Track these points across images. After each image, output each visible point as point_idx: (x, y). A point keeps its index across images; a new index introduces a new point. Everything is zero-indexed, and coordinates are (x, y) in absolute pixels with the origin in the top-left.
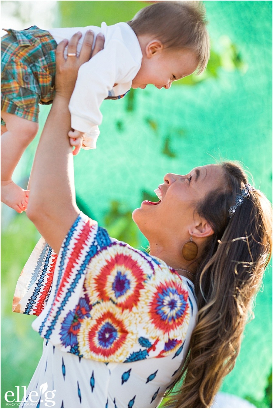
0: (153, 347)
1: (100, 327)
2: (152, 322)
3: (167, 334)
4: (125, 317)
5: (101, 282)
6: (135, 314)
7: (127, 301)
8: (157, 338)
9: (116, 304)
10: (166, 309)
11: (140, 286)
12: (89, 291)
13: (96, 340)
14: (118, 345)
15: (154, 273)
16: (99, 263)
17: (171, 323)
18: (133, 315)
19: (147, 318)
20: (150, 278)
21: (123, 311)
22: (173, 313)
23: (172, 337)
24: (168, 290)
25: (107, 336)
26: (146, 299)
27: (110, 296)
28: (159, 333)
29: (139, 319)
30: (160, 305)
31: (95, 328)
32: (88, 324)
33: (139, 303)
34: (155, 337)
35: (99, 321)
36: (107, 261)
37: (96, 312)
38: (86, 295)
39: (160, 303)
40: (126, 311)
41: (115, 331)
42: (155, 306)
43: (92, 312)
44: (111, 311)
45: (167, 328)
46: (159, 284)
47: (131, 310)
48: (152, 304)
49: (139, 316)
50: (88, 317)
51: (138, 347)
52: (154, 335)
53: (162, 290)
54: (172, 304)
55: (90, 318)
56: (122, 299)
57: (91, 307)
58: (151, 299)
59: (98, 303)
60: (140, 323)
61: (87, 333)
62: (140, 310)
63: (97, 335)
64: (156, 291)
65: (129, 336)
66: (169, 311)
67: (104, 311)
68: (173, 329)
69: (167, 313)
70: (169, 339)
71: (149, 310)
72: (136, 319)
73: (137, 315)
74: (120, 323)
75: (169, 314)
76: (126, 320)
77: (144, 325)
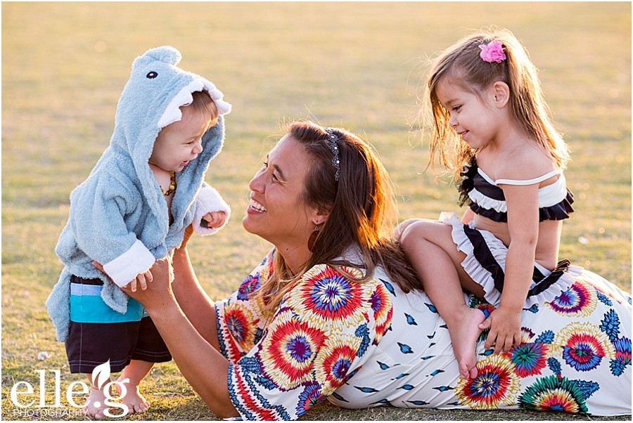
1: (334, 378)
2: (345, 317)
3: (364, 304)
4: (331, 344)
5: (295, 373)
6: (331, 334)
7: (317, 343)
8: (362, 315)
10: (335, 300)
11: (304, 327)
15: (292, 309)
16: (278, 375)
17: (353, 295)
18: (332, 336)
19: (338, 322)
20: (297, 315)
21: (325, 346)
22: (342, 291)
23: (368, 298)
24: (313, 296)
26: (318, 322)
27: (310, 362)
28: (358, 312)
29: (338, 331)
30: (329, 306)
32: (326, 389)
33: (322, 330)
34: (361, 317)
35: (329, 377)
36: (276, 367)
38: (303, 385)
39: (326, 307)
40: (326, 342)
41: (342, 360)
42: (328, 313)
43: (319, 382)
44: (323, 360)
45: (357, 301)
46: (304, 306)
47: (327, 338)
48: (325, 316)
49: (335, 330)
50: (321, 388)
52: (359, 318)
53: (311, 303)
54: (332, 292)
55: (322, 386)
56: (313, 347)
57: (316, 383)
58: (320, 317)
59: (314, 374)
60: (341, 331)
64: (311, 311)
65: (351, 347)
66: (338, 297)
67: (322, 369)
68: (361, 294)
69: (340, 299)
70: (370, 301)
71: (331, 320)
72: (337, 334)
73: (334, 332)
74: (336, 352)
75: (342, 297)
76: (335, 344)
77: (344, 327)
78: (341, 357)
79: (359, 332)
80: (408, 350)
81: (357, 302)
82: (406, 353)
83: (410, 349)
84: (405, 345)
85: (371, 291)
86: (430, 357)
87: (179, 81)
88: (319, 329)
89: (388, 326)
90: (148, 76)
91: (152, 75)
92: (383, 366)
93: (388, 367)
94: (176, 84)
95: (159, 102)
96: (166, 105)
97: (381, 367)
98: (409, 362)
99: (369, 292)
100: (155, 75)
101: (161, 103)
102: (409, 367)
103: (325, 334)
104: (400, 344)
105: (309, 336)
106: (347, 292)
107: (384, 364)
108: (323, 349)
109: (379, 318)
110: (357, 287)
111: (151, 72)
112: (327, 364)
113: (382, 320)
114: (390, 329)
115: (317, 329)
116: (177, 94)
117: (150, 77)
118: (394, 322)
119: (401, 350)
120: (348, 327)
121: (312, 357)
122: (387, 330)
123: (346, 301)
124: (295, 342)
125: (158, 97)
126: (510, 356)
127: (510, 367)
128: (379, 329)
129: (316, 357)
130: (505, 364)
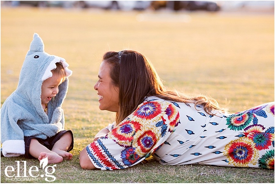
0: (164, 120)
1: (143, 145)
4: (144, 129)
7: (136, 128)
9: (136, 132)
14: (154, 138)
19: (149, 120)
20: (129, 118)
21: (140, 129)
22: (151, 108)
24: (138, 111)
25: (148, 143)
27: (131, 136)
28: (159, 115)
30: (145, 114)
32: (138, 150)
34: (160, 118)
35: (139, 144)
37: (135, 145)
39: (143, 114)
41: (147, 137)
42: (144, 117)
43: (134, 147)
46: (133, 115)
50: (135, 149)
51: (160, 128)
52: (159, 118)
53: (136, 114)
54: (146, 109)
55: (136, 148)
56: (134, 129)
58: (140, 118)
59: (132, 143)
60: (150, 123)
61: (141, 152)
63: (145, 148)
64: (136, 116)
66: (149, 110)
68: (161, 109)
69: (150, 111)
70: (165, 111)
71: (145, 119)
72: (147, 124)
74: (145, 133)
75: (151, 110)
76: (146, 129)
79: (158, 125)
80: (191, 133)
81: (159, 112)
82: (191, 134)
84: (189, 130)
85: (166, 108)
86: (205, 137)
87: (49, 59)
88: (139, 123)
89: (177, 121)
90: (35, 57)
91: (36, 57)
92: (181, 143)
93: (184, 143)
94: (48, 61)
95: (41, 69)
96: (45, 70)
97: (180, 143)
98: (193, 139)
99: (165, 108)
100: (38, 57)
101: (42, 69)
102: (195, 142)
104: (186, 130)
105: (133, 124)
106: (154, 109)
107: (181, 141)
110: (158, 106)
111: (36, 56)
113: (173, 118)
114: (180, 122)
115: (138, 122)
116: (49, 65)
117: (36, 58)
118: (180, 118)
119: (188, 133)
120: (153, 122)
121: (132, 133)
122: (178, 123)
123: (153, 112)
124: (125, 127)
125: (40, 66)
126: (252, 139)
127: (253, 145)
128: (171, 124)
129: (134, 134)
130: (250, 143)
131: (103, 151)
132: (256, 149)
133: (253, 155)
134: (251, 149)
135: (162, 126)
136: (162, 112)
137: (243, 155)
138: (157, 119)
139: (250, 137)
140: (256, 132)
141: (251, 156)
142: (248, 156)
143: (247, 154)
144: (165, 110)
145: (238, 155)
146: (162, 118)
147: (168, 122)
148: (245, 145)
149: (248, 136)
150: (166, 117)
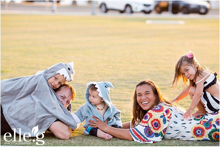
0: (164, 115)
2: (158, 112)
7: (150, 116)
9: (149, 119)
12: (145, 125)
13: (156, 128)
14: (159, 123)
17: (161, 109)
19: (156, 113)
25: (156, 125)
28: (162, 112)
31: (153, 127)
32: (152, 129)
33: (152, 113)
35: (152, 126)
37: (150, 126)
38: (145, 126)
40: (152, 117)
41: (156, 122)
43: (150, 127)
44: (151, 121)
47: (153, 116)
48: (153, 111)
51: (162, 119)
57: (149, 127)
59: (148, 124)
61: (153, 130)
62: (153, 114)
65: (158, 119)
67: (151, 123)
69: (158, 109)
71: (155, 112)
73: (155, 115)
74: (154, 120)
76: (155, 118)
77: (158, 114)
78: (156, 121)
79: (161, 117)
81: (162, 110)
82: (176, 123)
83: (177, 122)
89: (170, 117)
97: (171, 127)
99: (165, 109)
103: (153, 115)
104: (174, 122)
105: (148, 114)
108: (151, 119)
109: (168, 115)
112: (152, 122)
113: (169, 115)
114: (171, 118)
118: (172, 116)
121: (148, 119)
126: (203, 125)
127: (204, 128)
128: (168, 117)
129: (149, 120)
130: (203, 127)
131: (139, 134)
132: (206, 130)
133: (205, 133)
134: (204, 130)
135: (163, 118)
136: (163, 111)
137: (200, 133)
138: (161, 114)
139: (202, 124)
140: (204, 122)
141: (204, 133)
142: (203, 133)
143: (202, 132)
144: (165, 111)
145: (198, 133)
146: (163, 114)
147: (166, 117)
148: (200, 128)
149: (201, 123)
150: (165, 114)
